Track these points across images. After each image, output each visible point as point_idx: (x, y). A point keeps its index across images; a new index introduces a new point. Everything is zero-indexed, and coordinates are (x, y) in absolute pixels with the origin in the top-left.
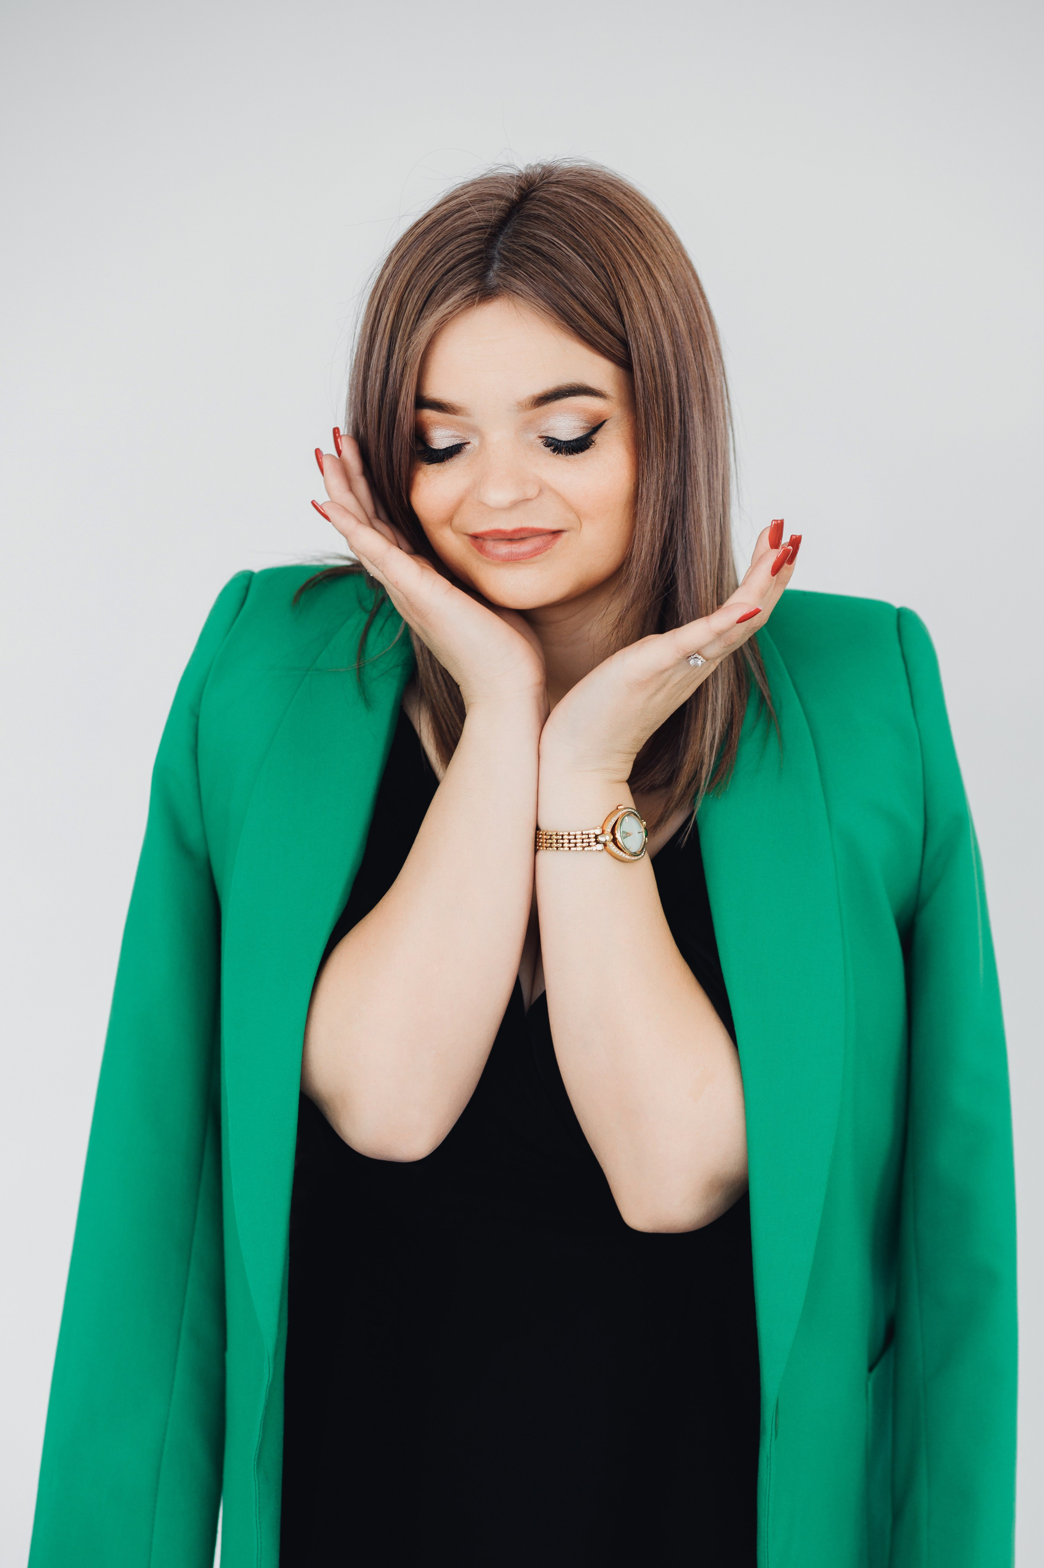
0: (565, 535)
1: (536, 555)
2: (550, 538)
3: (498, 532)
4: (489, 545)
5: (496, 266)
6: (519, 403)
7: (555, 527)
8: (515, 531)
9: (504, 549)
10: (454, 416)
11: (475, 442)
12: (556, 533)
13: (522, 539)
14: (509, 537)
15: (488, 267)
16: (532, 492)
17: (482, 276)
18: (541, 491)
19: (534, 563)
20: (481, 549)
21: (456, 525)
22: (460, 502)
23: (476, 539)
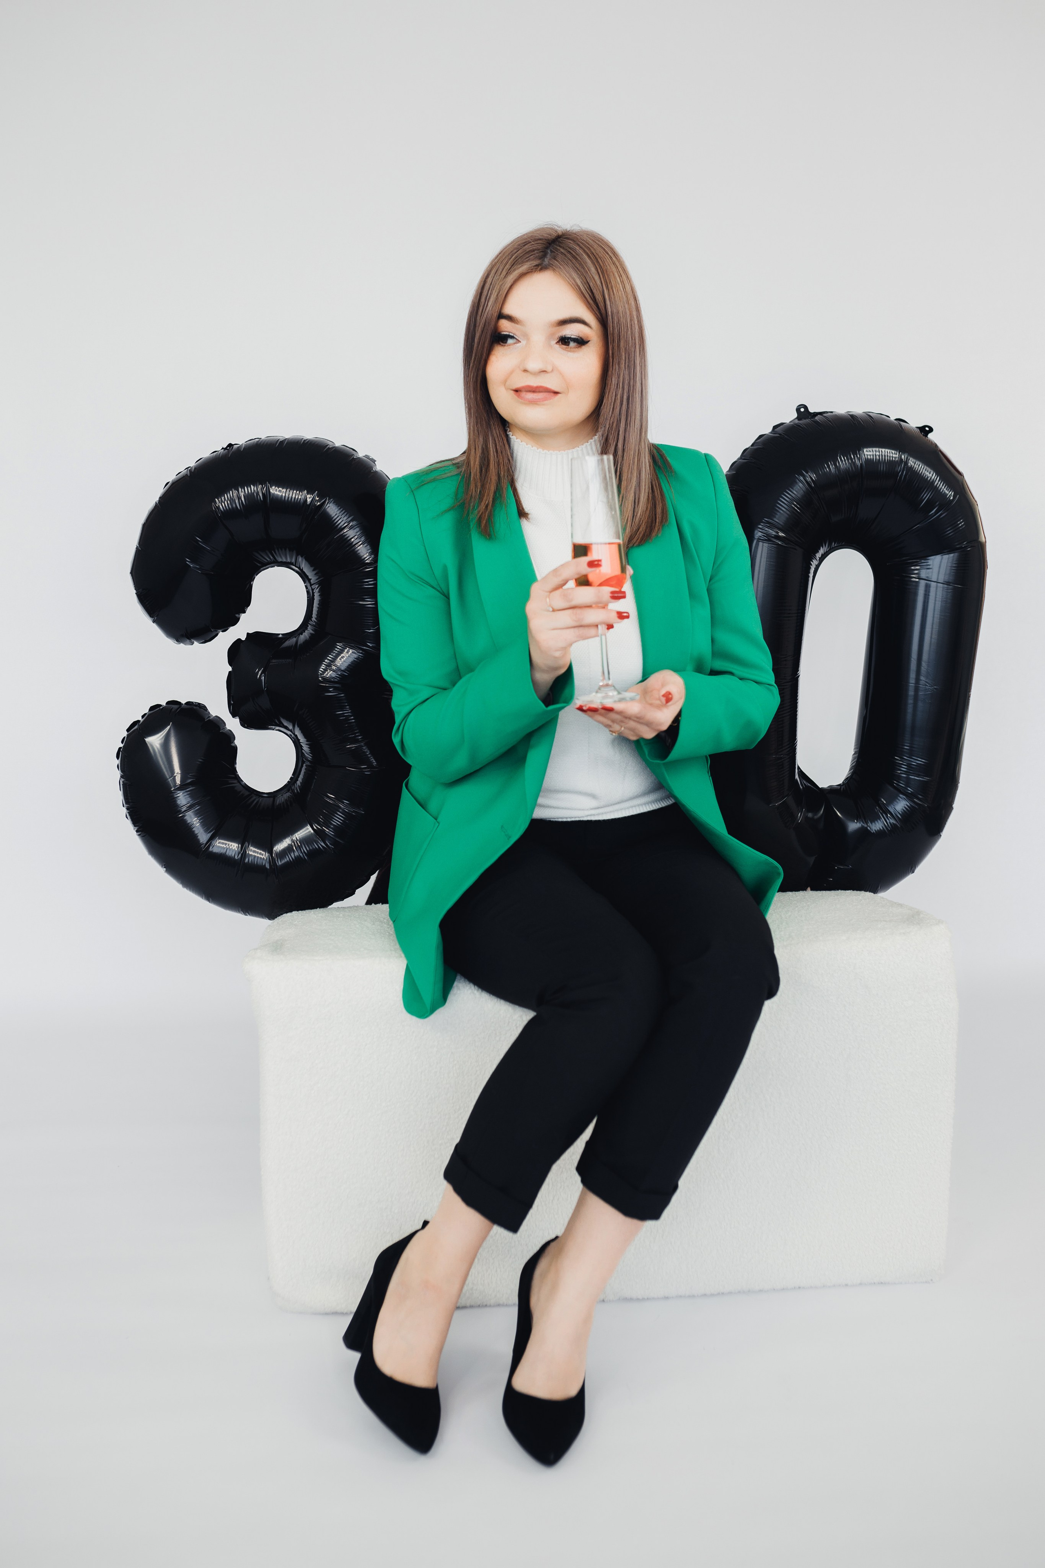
0: (559, 395)
1: (545, 400)
2: (552, 394)
3: (529, 386)
4: (523, 394)
5: (547, 259)
6: (549, 323)
7: (556, 390)
8: (537, 387)
9: (530, 396)
10: (516, 325)
11: (523, 342)
12: (556, 393)
13: (540, 392)
14: (534, 390)
15: (543, 257)
16: (547, 368)
17: (542, 261)
18: (552, 371)
19: (543, 405)
20: (519, 396)
21: (508, 383)
22: (512, 372)
23: (516, 391)
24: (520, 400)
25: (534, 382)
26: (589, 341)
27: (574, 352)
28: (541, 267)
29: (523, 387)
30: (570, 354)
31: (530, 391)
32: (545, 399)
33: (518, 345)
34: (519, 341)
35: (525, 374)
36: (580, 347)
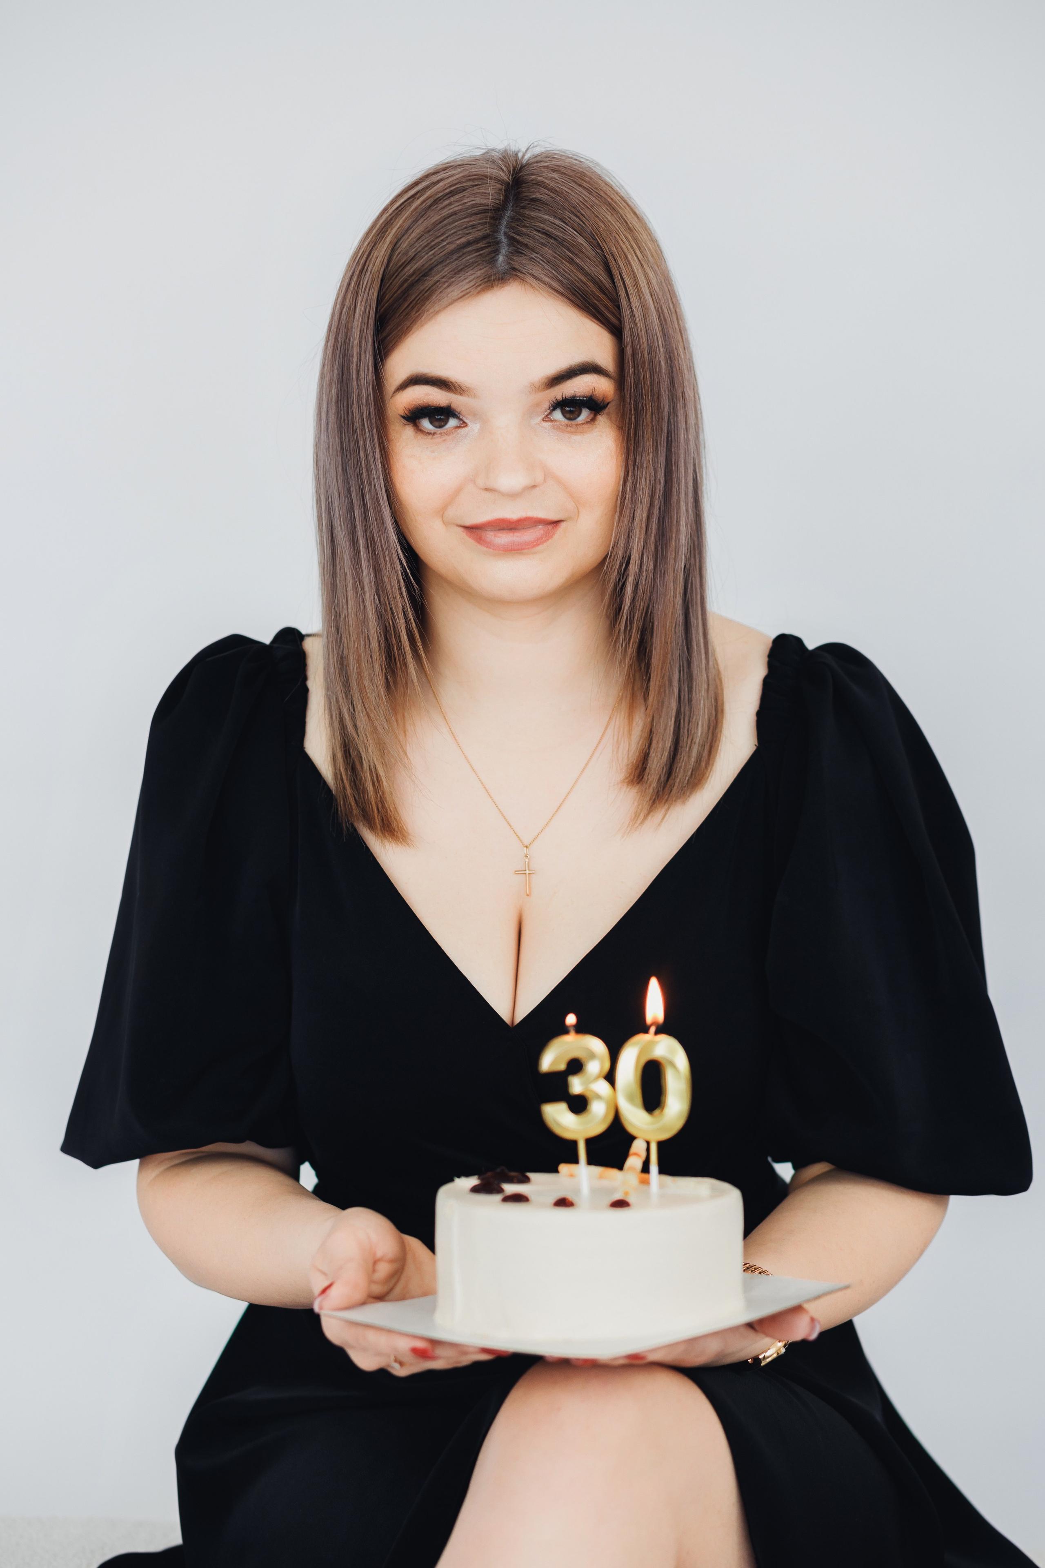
0: (562, 526)
3: (499, 520)
4: (486, 536)
7: (553, 517)
8: (518, 520)
9: (504, 539)
13: (523, 528)
14: (512, 526)
15: (495, 251)
16: (536, 476)
18: (545, 478)
20: (480, 540)
21: (449, 514)
22: (458, 491)
23: (471, 530)
24: (484, 549)
25: (509, 509)
26: (607, 404)
29: (488, 523)
30: (577, 438)
31: (502, 529)
32: (536, 540)
33: (463, 431)
34: (464, 424)
35: (488, 495)
36: (593, 420)
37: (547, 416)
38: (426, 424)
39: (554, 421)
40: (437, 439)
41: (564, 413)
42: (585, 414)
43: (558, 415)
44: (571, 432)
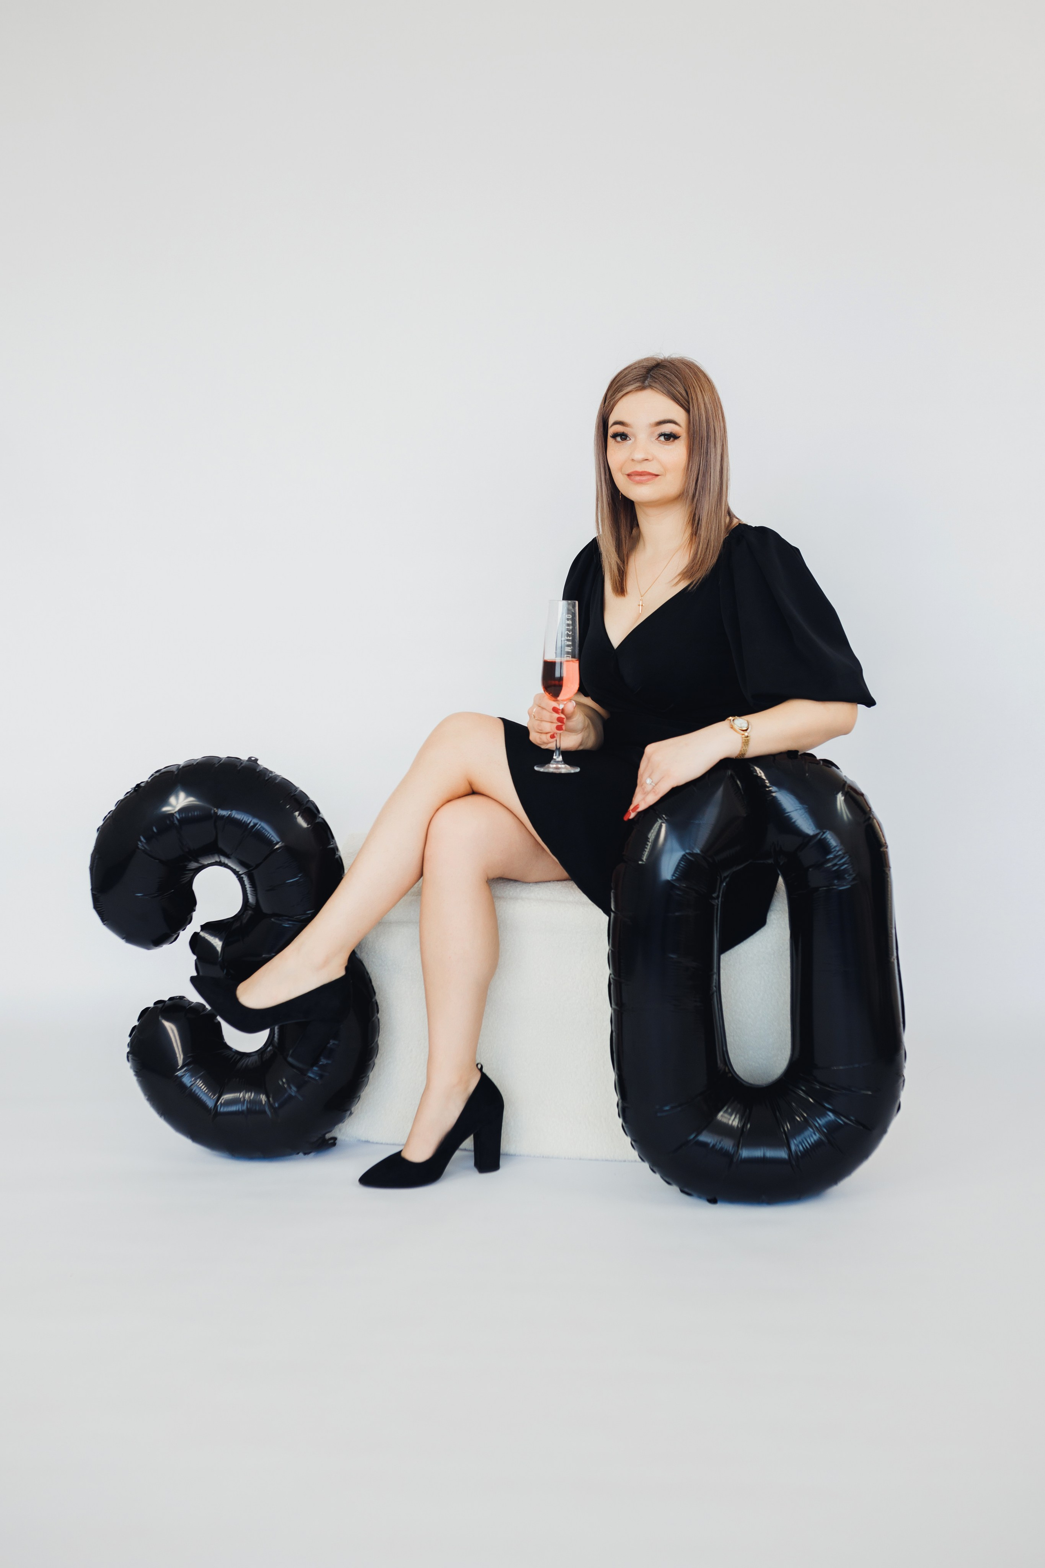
0: (659, 477)
2: (654, 476)
3: (636, 472)
4: (632, 477)
5: (648, 379)
6: (650, 424)
7: (657, 473)
8: (642, 472)
9: (638, 478)
10: (627, 428)
11: (633, 439)
12: (657, 475)
13: (644, 475)
14: (641, 474)
15: (645, 380)
16: (650, 457)
17: (643, 382)
18: (653, 459)
19: (648, 484)
20: (630, 479)
21: (623, 470)
22: (626, 461)
23: (629, 475)
25: (639, 468)
26: (680, 437)
27: (668, 445)
28: (642, 388)
29: (633, 472)
30: (666, 447)
31: (638, 475)
32: (648, 480)
33: (629, 441)
34: (630, 439)
35: (634, 463)
36: (673, 441)
37: (658, 438)
38: (619, 439)
39: (660, 440)
40: (621, 444)
41: (665, 438)
42: (672, 439)
43: (662, 438)
44: (665, 445)
